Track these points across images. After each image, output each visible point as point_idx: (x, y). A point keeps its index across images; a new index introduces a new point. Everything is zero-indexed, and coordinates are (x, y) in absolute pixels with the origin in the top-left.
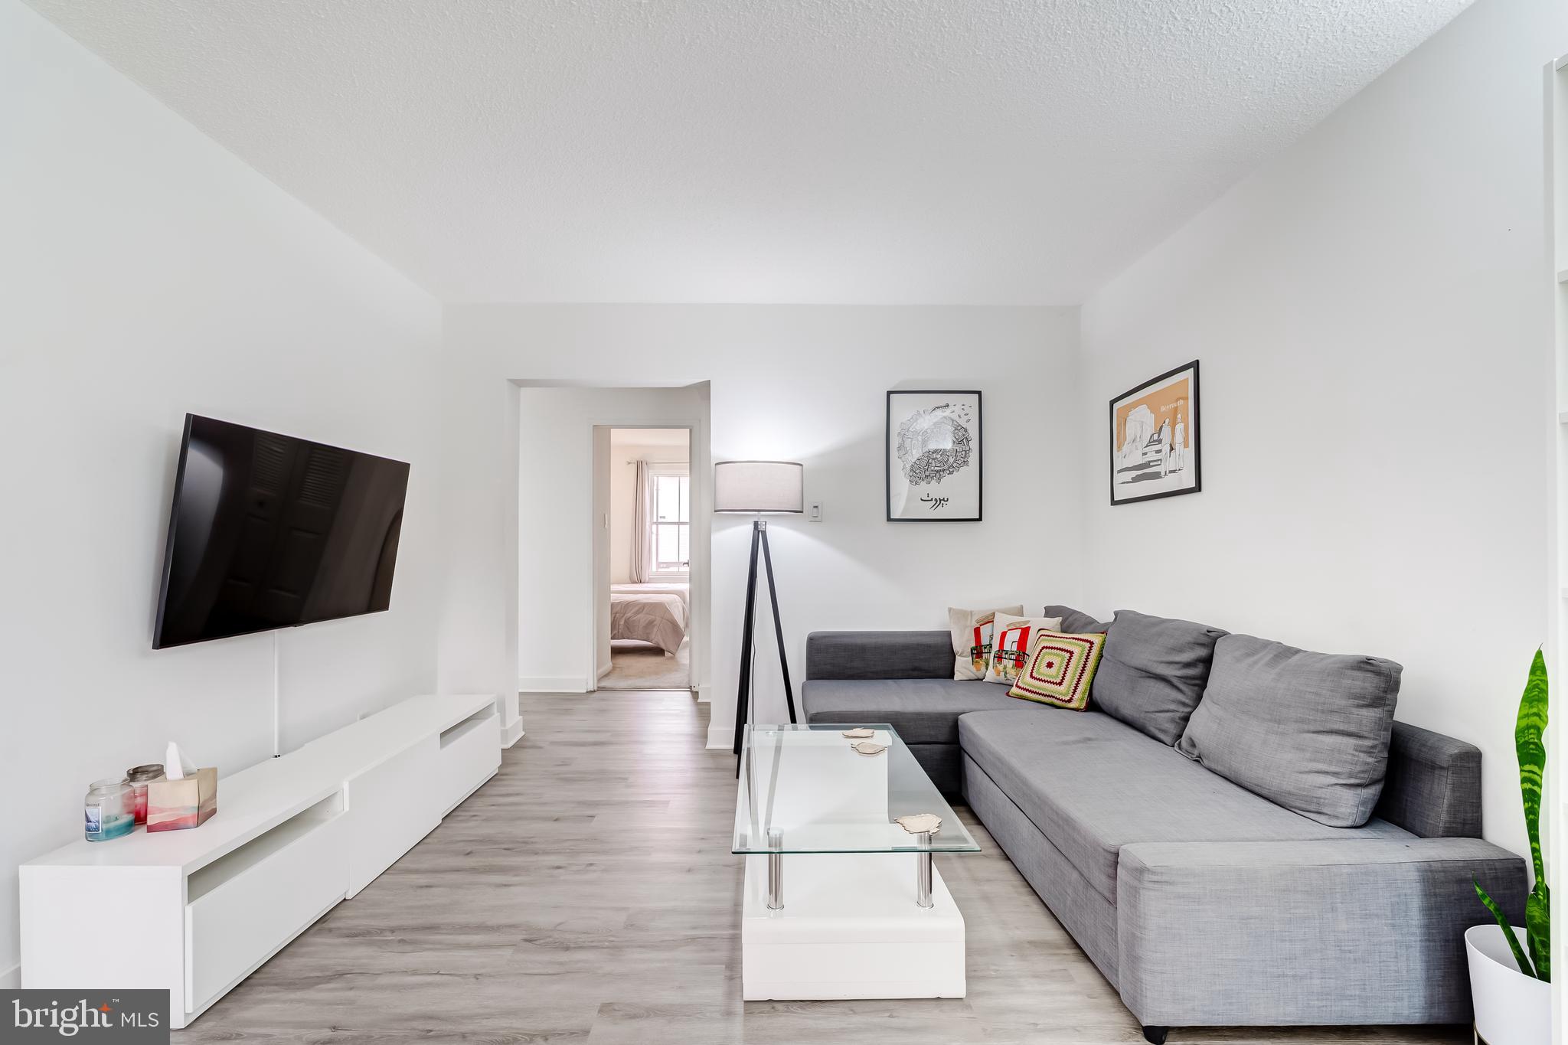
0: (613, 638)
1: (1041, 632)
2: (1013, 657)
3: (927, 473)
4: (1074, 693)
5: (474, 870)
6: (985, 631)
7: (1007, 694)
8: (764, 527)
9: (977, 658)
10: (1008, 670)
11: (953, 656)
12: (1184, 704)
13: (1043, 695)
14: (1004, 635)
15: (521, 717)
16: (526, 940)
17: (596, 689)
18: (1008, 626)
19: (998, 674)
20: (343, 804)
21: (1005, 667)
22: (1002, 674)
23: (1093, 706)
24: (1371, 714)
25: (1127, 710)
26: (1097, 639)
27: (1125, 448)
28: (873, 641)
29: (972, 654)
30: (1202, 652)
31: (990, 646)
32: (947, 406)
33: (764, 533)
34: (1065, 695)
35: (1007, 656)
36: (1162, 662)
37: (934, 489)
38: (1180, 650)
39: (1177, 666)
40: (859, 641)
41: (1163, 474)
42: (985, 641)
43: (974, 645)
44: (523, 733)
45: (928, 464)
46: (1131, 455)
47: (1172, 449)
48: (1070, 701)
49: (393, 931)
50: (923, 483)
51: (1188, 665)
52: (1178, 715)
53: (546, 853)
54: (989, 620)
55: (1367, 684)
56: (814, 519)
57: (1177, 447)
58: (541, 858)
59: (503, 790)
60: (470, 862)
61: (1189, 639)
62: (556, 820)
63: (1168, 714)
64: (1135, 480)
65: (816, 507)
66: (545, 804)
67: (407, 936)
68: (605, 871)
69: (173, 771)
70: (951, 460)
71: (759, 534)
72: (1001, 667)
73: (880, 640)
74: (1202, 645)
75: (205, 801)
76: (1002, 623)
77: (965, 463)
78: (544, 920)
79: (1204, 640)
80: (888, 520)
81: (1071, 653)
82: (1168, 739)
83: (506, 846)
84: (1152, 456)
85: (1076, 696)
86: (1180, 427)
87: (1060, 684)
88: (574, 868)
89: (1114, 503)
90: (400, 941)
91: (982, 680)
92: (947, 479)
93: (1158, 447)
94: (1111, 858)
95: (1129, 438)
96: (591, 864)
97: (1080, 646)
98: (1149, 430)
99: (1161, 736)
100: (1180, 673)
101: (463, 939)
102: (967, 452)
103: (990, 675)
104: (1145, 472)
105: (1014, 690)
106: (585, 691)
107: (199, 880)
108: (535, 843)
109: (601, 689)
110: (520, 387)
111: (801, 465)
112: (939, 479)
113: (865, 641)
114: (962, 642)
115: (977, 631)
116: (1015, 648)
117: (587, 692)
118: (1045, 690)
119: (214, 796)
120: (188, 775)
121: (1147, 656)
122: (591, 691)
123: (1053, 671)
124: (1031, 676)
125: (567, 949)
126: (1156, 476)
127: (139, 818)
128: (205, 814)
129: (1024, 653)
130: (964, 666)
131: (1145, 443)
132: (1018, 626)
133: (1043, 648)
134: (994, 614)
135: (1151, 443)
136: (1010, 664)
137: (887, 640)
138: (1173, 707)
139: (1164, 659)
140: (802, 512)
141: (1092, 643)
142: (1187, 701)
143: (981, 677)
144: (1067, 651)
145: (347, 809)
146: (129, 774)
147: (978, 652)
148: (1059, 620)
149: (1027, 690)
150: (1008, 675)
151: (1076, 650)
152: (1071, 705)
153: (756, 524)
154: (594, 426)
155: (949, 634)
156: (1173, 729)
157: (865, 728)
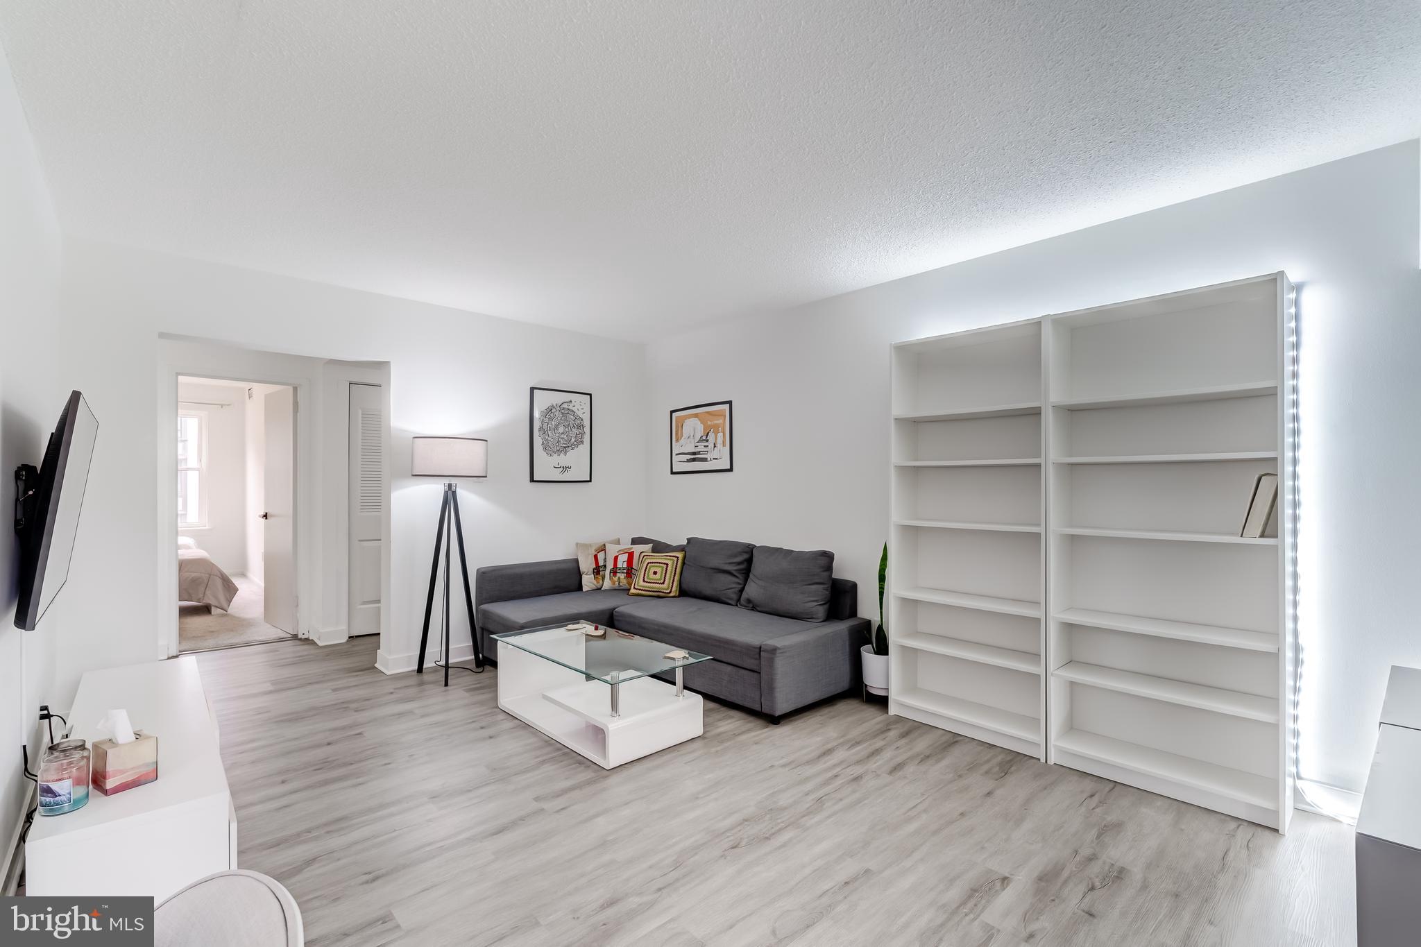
1: (643, 554)
2: (625, 571)
3: (558, 449)
4: (672, 588)
6: (601, 556)
7: (628, 594)
8: (454, 488)
9: (597, 574)
10: (621, 580)
11: (579, 575)
12: (739, 584)
13: (653, 591)
14: (616, 558)
18: (618, 552)
19: (614, 583)
21: (619, 578)
22: (617, 583)
23: (683, 593)
24: (826, 574)
25: (708, 591)
26: (680, 555)
27: (682, 441)
29: (594, 572)
30: (746, 556)
31: (605, 566)
32: (571, 402)
33: (454, 493)
34: (667, 589)
35: (619, 571)
36: (726, 563)
37: (563, 460)
38: (736, 556)
39: (734, 565)
41: (709, 459)
42: (601, 563)
43: (595, 567)
45: (559, 442)
46: (686, 445)
47: (715, 447)
48: (670, 592)
50: (556, 455)
51: (739, 564)
52: (737, 589)
54: (603, 549)
55: (823, 561)
57: (718, 445)
61: (739, 550)
63: (733, 590)
64: (688, 461)
70: (573, 440)
72: (616, 579)
74: (746, 552)
75: (157, 758)
76: (612, 550)
77: (582, 442)
79: (747, 549)
80: (532, 482)
81: (667, 564)
82: (733, 603)
84: (701, 448)
85: (673, 589)
86: (720, 435)
87: (663, 583)
89: (672, 473)
91: (600, 589)
92: (571, 453)
93: (706, 444)
94: (758, 650)
95: (685, 435)
97: (671, 559)
98: (700, 433)
99: (730, 602)
100: (736, 568)
102: (583, 434)
103: (607, 584)
104: (695, 457)
105: (633, 591)
111: (486, 441)
112: (566, 452)
114: (586, 565)
115: (596, 557)
116: (625, 565)
118: (654, 588)
121: (717, 562)
123: (658, 576)
124: (644, 581)
126: (705, 460)
129: (632, 568)
130: (588, 582)
131: (698, 439)
132: (625, 551)
133: (648, 563)
134: (604, 545)
135: (701, 440)
136: (622, 576)
138: (734, 586)
139: (728, 562)
140: (486, 477)
141: (678, 558)
142: (739, 581)
143: (599, 587)
144: (664, 564)
147: (597, 571)
148: (650, 546)
149: (642, 590)
150: (621, 584)
151: (670, 563)
152: (672, 595)
153: (450, 485)
154: (177, 373)
155: (577, 561)
156: (735, 597)
157: (573, 624)
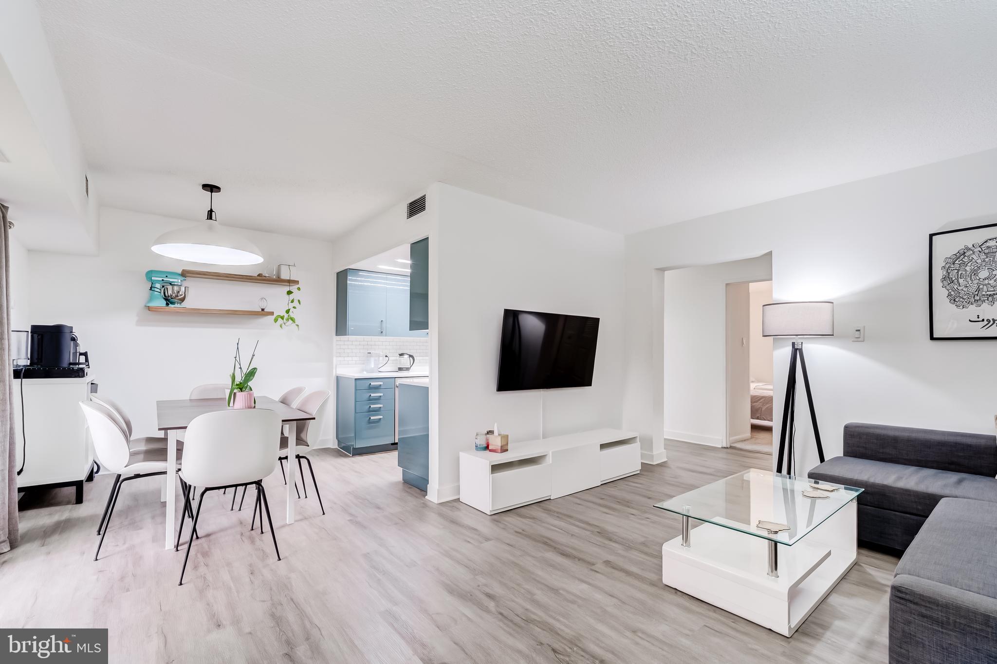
0: (752, 418)
3: (977, 298)
5: (600, 505)
8: (800, 346)
11: (995, 457)
15: (665, 450)
16: (598, 532)
17: (728, 446)
20: (549, 460)
28: (906, 434)
33: (801, 350)
37: (987, 310)
40: (891, 433)
44: (666, 460)
45: (979, 290)
49: (558, 513)
53: (633, 508)
56: (856, 340)
58: (629, 509)
59: (636, 480)
60: (601, 502)
62: (649, 498)
65: (859, 330)
66: (650, 491)
67: (560, 516)
68: (652, 522)
69: (496, 433)
71: (797, 352)
73: (914, 435)
75: (504, 445)
78: (610, 528)
80: (931, 339)
83: (619, 501)
88: (639, 517)
90: (557, 517)
96: (648, 518)
101: (578, 523)
106: (721, 447)
107: (495, 468)
108: (631, 503)
109: (731, 447)
110: (664, 271)
111: (832, 303)
112: (992, 302)
113: (897, 434)
117: (722, 448)
119: (507, 444)
120: (499, 435)
122: (725, 448)
125: (610, 540)
127: (487, 448)
128: (504, 450)
137: (921, 436)
140: (833, 335)
145: (551, 462)
146: (488, 432)
153: (793, 344)
154: (727, 285)
